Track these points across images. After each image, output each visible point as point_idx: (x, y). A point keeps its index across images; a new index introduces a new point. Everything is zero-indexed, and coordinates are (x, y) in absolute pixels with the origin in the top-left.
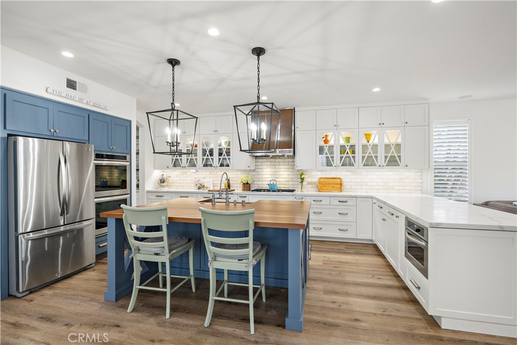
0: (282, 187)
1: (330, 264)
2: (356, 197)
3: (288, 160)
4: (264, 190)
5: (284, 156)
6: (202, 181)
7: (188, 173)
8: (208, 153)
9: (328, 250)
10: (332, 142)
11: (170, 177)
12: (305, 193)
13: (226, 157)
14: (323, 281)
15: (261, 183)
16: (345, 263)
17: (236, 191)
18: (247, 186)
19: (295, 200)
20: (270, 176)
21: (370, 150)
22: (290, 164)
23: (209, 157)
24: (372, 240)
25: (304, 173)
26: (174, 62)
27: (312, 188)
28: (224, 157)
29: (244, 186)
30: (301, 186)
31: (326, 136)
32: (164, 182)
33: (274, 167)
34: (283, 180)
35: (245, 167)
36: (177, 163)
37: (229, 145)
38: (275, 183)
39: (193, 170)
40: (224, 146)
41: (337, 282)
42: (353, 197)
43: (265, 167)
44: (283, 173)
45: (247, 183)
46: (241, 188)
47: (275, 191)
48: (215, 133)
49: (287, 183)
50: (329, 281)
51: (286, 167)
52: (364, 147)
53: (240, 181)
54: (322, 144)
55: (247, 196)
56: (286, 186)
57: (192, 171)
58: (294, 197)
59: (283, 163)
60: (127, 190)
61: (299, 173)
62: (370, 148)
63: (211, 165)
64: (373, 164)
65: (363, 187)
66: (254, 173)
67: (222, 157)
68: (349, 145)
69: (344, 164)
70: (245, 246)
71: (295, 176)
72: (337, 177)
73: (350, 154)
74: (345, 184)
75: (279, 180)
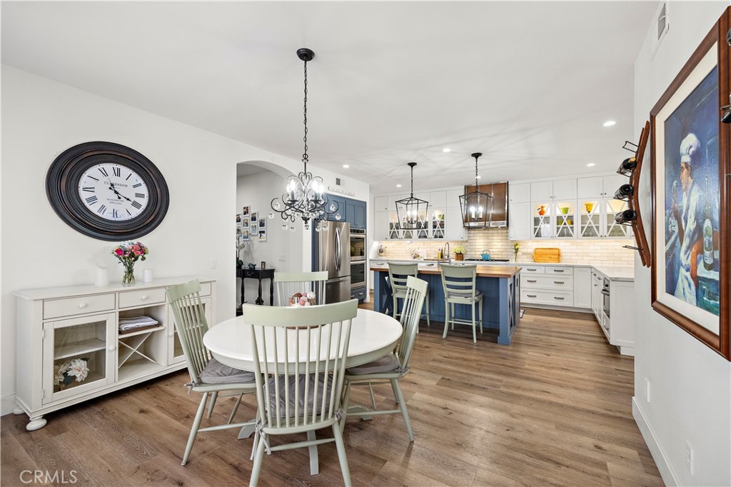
0: (496, 257)
2: (573, 267)
3: (502, 231)
4: (478, 260)
5: (497, 227)
6: (417, 251)
7: (404, 244)
8: (422, 226)
10: (547, 214)
11: (388, 247)
12: (520, 262)
13: (440, 229)
15: (474, 253)
18: (460, 256)
20: (483, 247)
21: (590, 220)
22: (503, 235)
23: (424, 230)
24: (591, 310)
25: (519, 243)
27: (527, 258)
28: (438, 229)
29: (457, 256)
30: (515, 256)
31: (542, 207)
32: (382, 252)
33: (487, 238)
34: (496, 250)
35: (459, 239)
36: (394, 234)
37: (443, 218)
38: (488, 253)
39: (408, 241)
40: (438, 219)
42: (570, 266)
43: (478, 238)
44: (496, 244)
45: (460, 253)
46: (454, 258)
47: (488, 261)
48: (429, 207)
49: (500, 253)
51: (499, 238)
52: (584, 218)
53: (454, 251)
54: (538, 216)
56: (500, 256)
57: (406, 242)
60: (364, 257)
61: (514, 244)
62: (590, 218)
63: (425, 237)
64: (594, 235)
65: (585, 258)
66: (466, 244)
67: (436, 230)
68: (567, 215)
69: (562, 235)
70: (470, 288)
71: (508, 247)
72: (555, 247)
73: (568, 225)
74: (564, 254)
75: (493, 250)
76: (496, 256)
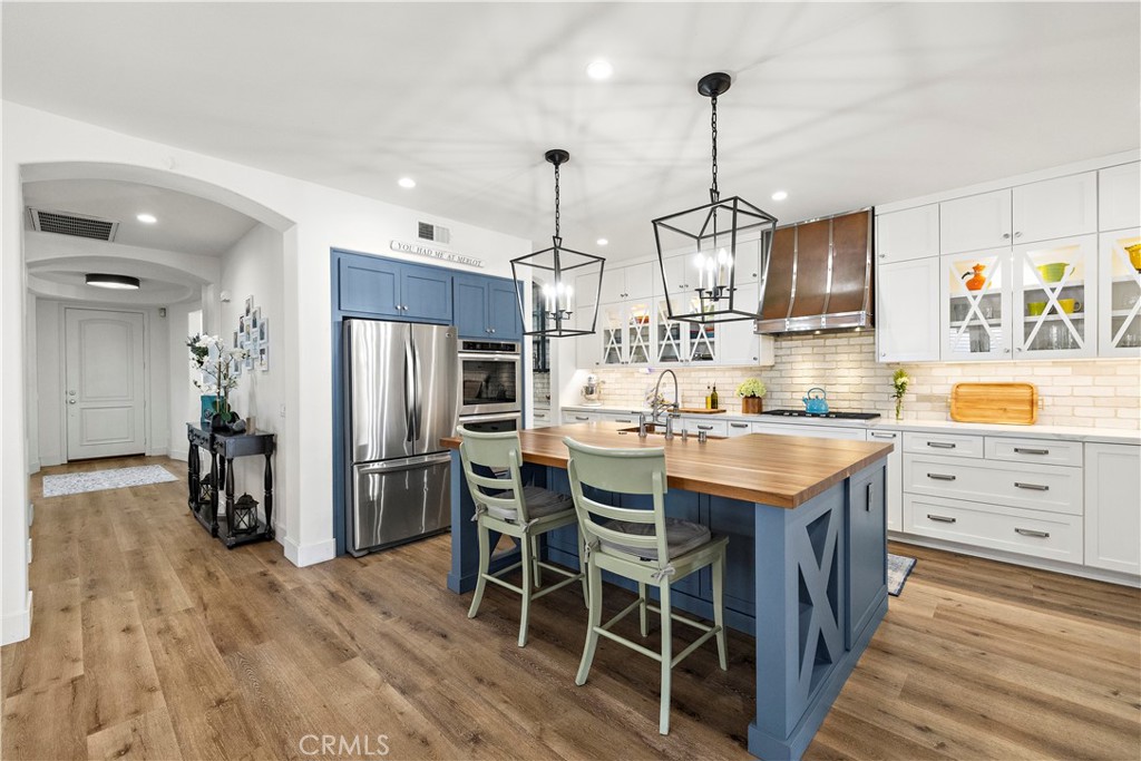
0: (844, 407)
1: (959, 621)
2: (1082, 441)
3: (859, 340)
4: (791, 413)
7: (636, 375)
8: (669, 333)
9: (967, 582)
10: (994, 282)
11: (604, 382)
12: (909, 421)
13: (706, 339)
14: (914, 661)
15: (788, 395)
16: (1016, 628)
17: (729, 414)
18: (754, 403)
19: (872, 439)
20: (810, 380)
22: (865, 349)
23: (672, 342)
25: (906, 371)
26: (557, 157)
27: (933, 410)
28: (702, 340)
29: (747, 402)
30: (895, 405)
31: (977, 268)
32: (592, 393)
33: (821, 358)
34: (846, 389)
35: (747, 361)
36: (614, 355)
38: (821, 396)
41: (959, 676)
42: (1072, 439)
43: (800, 358)
44: (846, 372)
45: (753, 396)
46: (741, 408)
47: (817, 415)
48: (682, 290)
49: (857, 397)
50: (934, 668)
51: (852, 357)
53: (737, 391)
54: (963, 292)
55: (749, 424)
56: (855, 404)
57: (641, 370)
58: (869, 432)
59: (847, 349)
60: (517, 405)
61: (893, 372)
63: (676, 359)
66: (772, 374)
67: (696, 341)
68: (1059, 286)
69: (1042, 344)
70: (649, 529)
71: (879, 381)
72: (1018, 380)
73: (1062, 315)
74: (1048, 401)
75: (835, 388)
76: (846, 404)
